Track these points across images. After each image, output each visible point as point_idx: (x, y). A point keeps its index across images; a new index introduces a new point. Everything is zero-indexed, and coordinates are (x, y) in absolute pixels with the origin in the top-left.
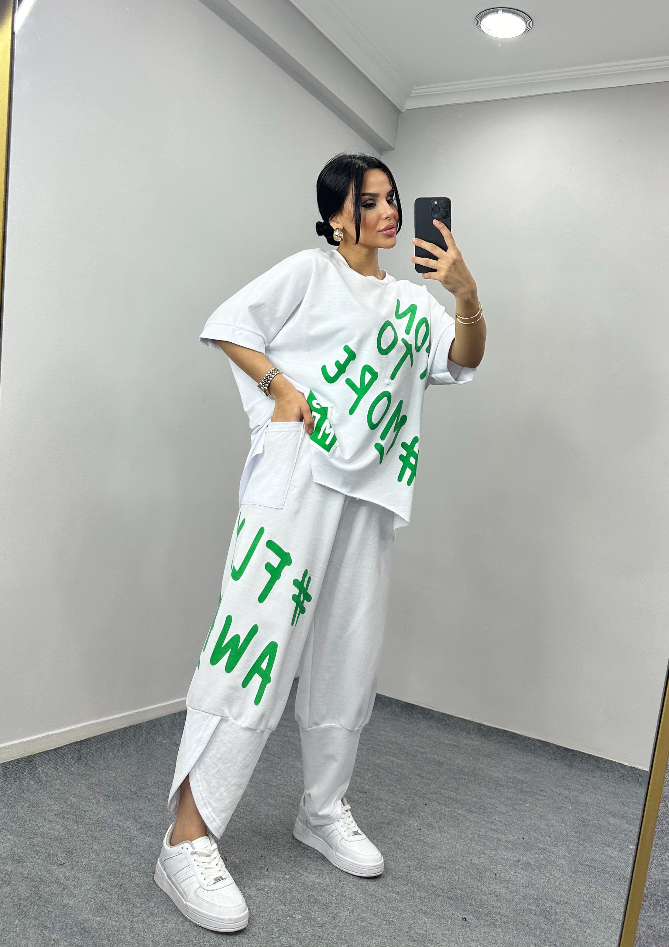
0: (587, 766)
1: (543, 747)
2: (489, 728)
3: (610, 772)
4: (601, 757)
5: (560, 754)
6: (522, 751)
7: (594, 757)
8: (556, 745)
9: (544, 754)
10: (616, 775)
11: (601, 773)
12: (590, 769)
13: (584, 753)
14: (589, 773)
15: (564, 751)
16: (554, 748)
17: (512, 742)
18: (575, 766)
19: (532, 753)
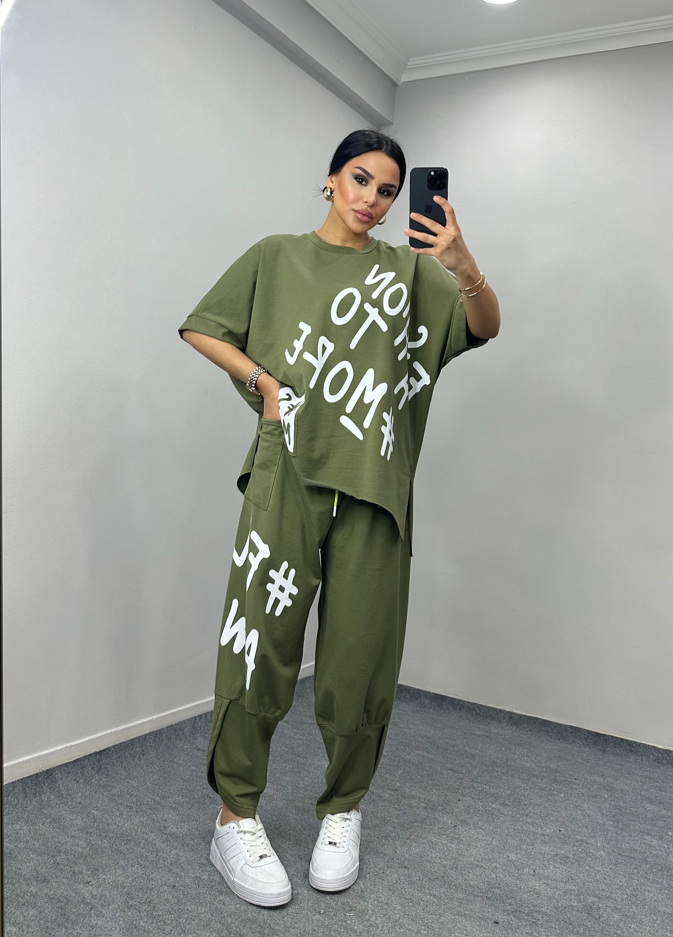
0: (620, 751)
1: (575, 733)
2: (520, 716)
3: (644, 755)
4: (634, 740)
5: (592, 740)
6: (553, 738)
7: (626, 741)
8: (588, 730)
9: (576, 740)
10: (650, 758)
11: (634, 757)
12: (624, 754)
13: (616, 737)
14: (622, 758)
15: (596, 736)
16: (586, 733)
17: (543, 729)
18: (608, 750)
19: (563, 740)
